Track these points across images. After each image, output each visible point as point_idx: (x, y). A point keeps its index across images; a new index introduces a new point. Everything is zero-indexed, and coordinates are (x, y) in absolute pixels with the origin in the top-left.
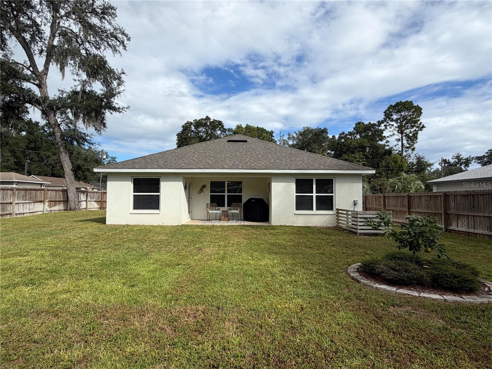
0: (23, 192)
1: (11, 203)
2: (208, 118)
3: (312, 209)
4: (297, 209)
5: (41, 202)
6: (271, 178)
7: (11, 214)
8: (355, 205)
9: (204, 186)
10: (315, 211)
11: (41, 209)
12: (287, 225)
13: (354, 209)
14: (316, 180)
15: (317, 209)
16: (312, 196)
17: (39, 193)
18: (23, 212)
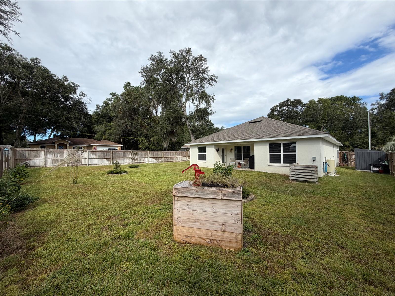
0: (179, 153)
1: (175, 157)
2: (289, 100)
3: (280, 163)
4: (271, 162)
5: (185, 157)
6: (254, 144)
7: (175, 161)
8: (314, 160)
9: (232, 149)
10: (282, 164)
11: (186, 160)
12: (264, 171)
13: (313, 164)
14: (283, 144)
15: (284, 162)
16: (280, 154)
17: (184, 153)
18: (179, 160)
